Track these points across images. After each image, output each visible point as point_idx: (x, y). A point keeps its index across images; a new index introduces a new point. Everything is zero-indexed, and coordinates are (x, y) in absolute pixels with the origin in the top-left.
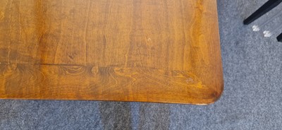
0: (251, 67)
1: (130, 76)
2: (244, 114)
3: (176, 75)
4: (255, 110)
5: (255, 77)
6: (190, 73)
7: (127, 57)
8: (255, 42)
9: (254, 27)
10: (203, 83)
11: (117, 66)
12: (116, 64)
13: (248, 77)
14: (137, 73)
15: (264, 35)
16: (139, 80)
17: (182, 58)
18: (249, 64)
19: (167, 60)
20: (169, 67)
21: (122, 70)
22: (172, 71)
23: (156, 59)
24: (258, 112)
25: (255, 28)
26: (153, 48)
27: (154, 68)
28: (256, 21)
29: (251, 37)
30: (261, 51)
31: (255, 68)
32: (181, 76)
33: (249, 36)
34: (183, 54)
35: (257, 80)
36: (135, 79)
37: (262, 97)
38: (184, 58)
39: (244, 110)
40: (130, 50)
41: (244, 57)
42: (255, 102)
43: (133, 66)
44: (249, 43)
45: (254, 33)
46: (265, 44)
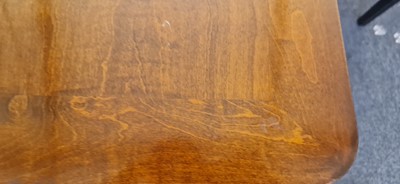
0: (373, 96)
1: (113, 118)
2: (366, 176)
3: (235, 111)
4: (383, 169)
5: (381, 113)
6: (271, 106)
7: (105, 68)
8: (378, 54)
9: (376, 27)
10: (306, 131)
11: (79, 92)
12: (77, 87)
13: (369, 113)
14: (131, 109)
15: (394, 40)
16: (136, 128)
17: (250, 68)
18: (370, 91)
19: (210, 73)
20: (217, 91)
21: (91, 102)
22: (225, 103)
23: (183, 71)
24: (388, 172)
25: (379, 30)
26: (174, 45)
27: (177, 96)
28: (378, 19)
29: (371, 45)
30: (389, 69)
31: (380, 97)
32: (249, 114)
33: (367, 44)
34: (251, 59)
35: (384, 118)
36: (125, 126)
37: (393, 145)
38: (255, 67)
39: (364, 170)
40: (114, 51)
41: (362, 78)
42: (383, 155)
43: (121, 92)
44: (369, 55)
45: (376, 39)
46: (394, 56)
